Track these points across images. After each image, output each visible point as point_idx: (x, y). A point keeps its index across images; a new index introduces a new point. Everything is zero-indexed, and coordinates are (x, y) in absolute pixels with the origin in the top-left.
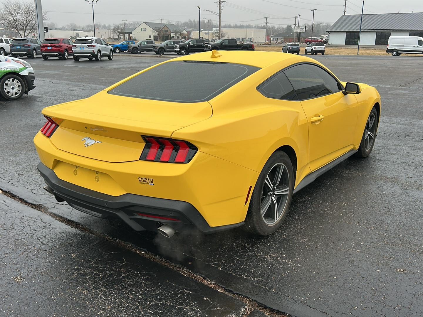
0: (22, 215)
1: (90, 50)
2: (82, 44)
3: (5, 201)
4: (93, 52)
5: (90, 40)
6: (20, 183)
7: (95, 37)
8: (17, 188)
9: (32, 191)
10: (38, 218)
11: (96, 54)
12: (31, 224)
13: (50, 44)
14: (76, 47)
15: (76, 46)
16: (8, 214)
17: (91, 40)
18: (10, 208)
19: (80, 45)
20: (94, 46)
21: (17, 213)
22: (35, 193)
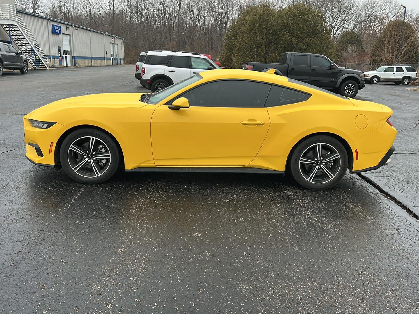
0: (402, 194)
3: (415, 206)
6: (399, 219)
8: (403, 216)
9: (390, 208)
10: (392, 190)
12: (397, 188)
16: (412, 197)
18: (411, 200)
21: (406, 195)
22: (388, 205)
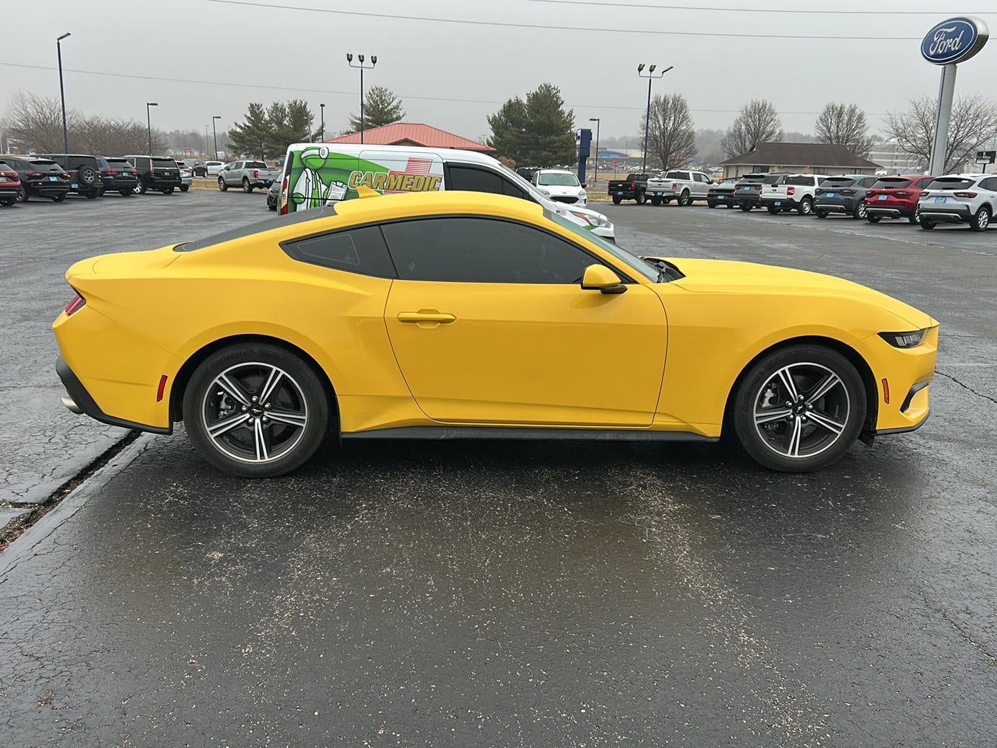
1: (959, 204)
2: (944, 189)
4: (966, 209)
5: (967, 181)
7: (983, 173)
11: (973, 213)
13: (886, 188)
14: (927, 197)
15: (929, 195)
17: (970, 180)
19: (938, 191)
20: (972, 196)
